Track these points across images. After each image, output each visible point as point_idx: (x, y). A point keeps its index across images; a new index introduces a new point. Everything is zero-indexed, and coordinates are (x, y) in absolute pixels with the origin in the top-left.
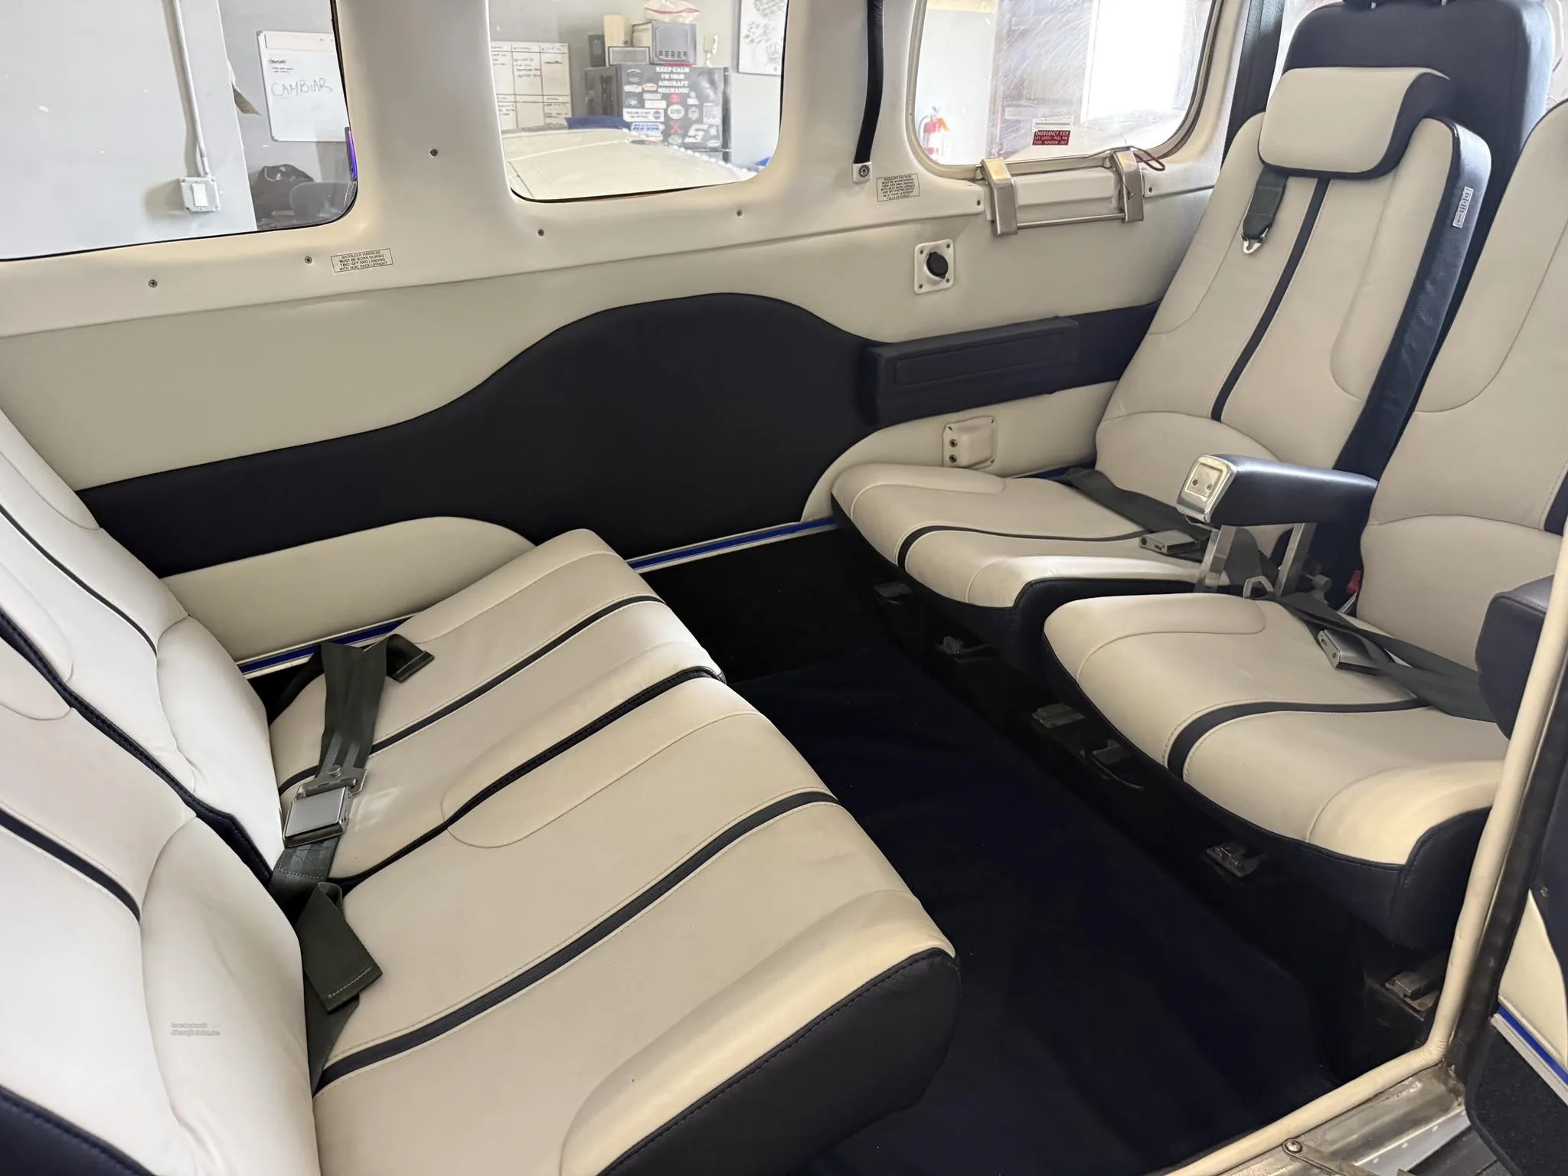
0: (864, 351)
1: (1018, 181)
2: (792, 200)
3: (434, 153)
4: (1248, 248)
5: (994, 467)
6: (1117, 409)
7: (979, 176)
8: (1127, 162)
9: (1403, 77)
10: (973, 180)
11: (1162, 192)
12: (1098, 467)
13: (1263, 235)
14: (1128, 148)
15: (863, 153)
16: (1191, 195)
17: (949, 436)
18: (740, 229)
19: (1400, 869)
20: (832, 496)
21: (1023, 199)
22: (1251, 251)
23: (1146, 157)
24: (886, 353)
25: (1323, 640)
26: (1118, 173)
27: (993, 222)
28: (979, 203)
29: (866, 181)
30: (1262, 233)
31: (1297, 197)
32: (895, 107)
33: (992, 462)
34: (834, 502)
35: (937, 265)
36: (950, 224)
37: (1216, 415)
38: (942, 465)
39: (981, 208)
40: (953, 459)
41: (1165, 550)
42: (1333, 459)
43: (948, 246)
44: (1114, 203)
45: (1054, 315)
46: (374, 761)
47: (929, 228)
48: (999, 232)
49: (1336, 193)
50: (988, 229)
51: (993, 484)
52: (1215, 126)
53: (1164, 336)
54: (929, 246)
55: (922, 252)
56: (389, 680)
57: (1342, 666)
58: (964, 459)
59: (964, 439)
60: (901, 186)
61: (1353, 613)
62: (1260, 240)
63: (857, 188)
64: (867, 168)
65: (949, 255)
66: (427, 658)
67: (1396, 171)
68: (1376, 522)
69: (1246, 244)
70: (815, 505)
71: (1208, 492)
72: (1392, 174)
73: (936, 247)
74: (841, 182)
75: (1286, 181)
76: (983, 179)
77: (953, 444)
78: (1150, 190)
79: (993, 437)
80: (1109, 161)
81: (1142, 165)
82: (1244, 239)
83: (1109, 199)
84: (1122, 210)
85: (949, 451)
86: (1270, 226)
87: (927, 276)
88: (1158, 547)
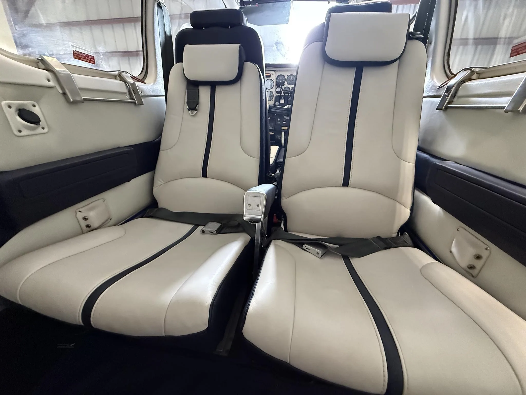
4: (192, 113)
5: (112, 222)
6: (158, 182)
8: (127, 79)
9: (235, 47)
10: (39, 67)
11: (146, 94)
12: (161, 205)
13: (197, 108)
14: (125, 72)
17: (80, 216)
21: (79, 84)
22: (194, 114)
23: (134, 78)
25: (307, 248)
26: (126, 83)
27: (64, 93)
28: (48, 81)
30: (196, 107)
31: (204, 94)
33: (111, 219)
35: (28, 116)
37: (204, 175)
38: (83, 233)
39: (52, 84)
40: (88, 226)
41: (215, 233)
43: (34, 106)
44: (128, 95)
45: (117, 147)
47: (9, 90)
48: (71, 100)
49: (219, 91)
53: (168, 150)
54: (15, 103)
55: (10, 107)
57: (322, 257)
58: (95, 224)
59: (90, 214)
62: (196, 110)
65: (37, 111)
67: (241, 80)
68: (285, 198)
69: (190, 112)
71: (257, 207)
72: (239, 81)
73: (23, 105)
75: (198, 88)
76: (46, 68)
77: (85, 219)
78: (142, 93)
79: (107, 209)
81: (135, 81)
82: (189, 110)
83: (126, 93)
84: (133, 99)
85: (84, 224)
86: (198, 104)
87: (20, 122)
88: (211, 232)
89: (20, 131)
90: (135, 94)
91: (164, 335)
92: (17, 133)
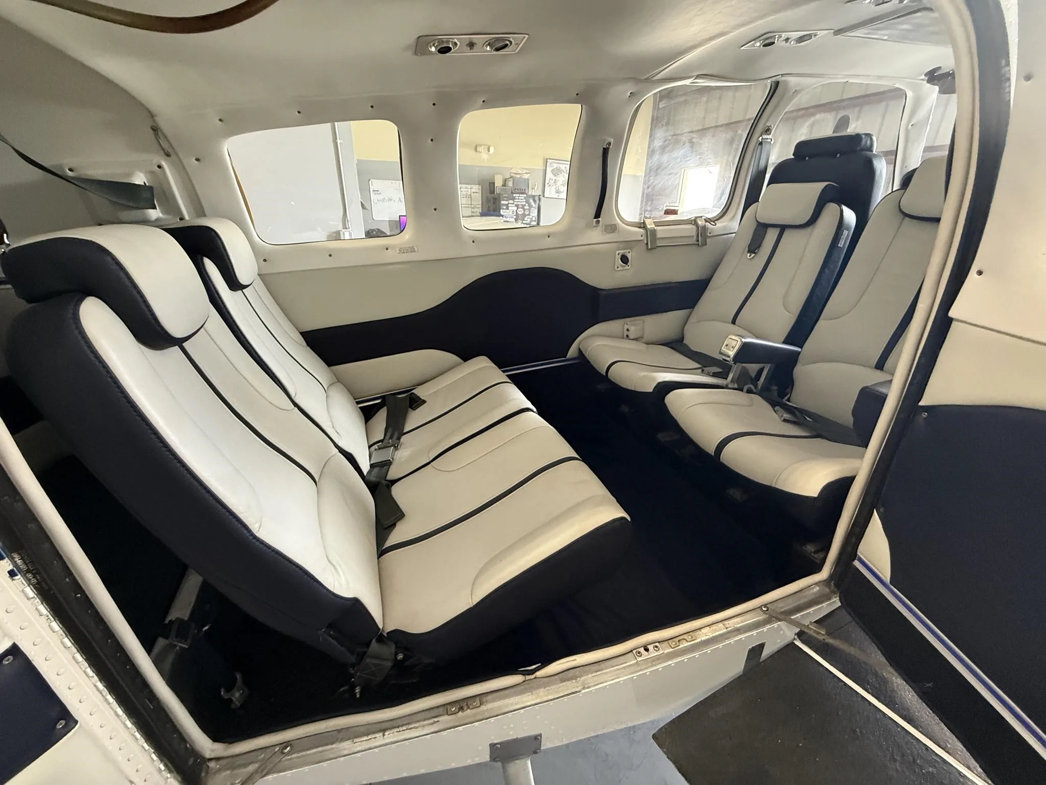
0: (594, 292)
1: (659, 228)
2: (570, 232)
3: (435, 209)
4: (750, 256)
5: (643, 340)
6: (693, 319)
7: (642, 226)
8: (700, 223)
9: (820, 186)
10: (640, 227)
11: (715, 234)
12: (685, 342)
13: (756, 251)
14: (701, 217)
15: (598, 215)
16: (726, 236)
17: (626, 327)
18: (549, 243)
19: (815, 498)
20: (580, 349)
21: (659, 235)
22: (751, 257)
23: (708, 220)
24: (603, 293)
25: (777, 410)
26: (697, 226)
27: (647, 244)
28: (642, 236)
29: (598, 226)
31: (771, 236)
32: (611, 197)
33: (643, 338)
34: (580, 351)
35: (624, 259)
36: (629, 244)
37: (734, 322)
38: (623, 338)
39: (642, 238)
40: (627, 336)
41: (711, 374)
42: (783, 339)
43: (629, 252)
44: (695, 238)
45: (669, 281)
46: (404, 439)
47: (622, 245)
48: (649, 247)
49: (787, 233)
50: (645, 246)
51: (643, 347)
52: (737, 209)
53: (713, 291)
54: (622, 252)
55: (619, 254)
56: (409, 409)
57: (785, 421)
58: (631, 337)
59: (632, 328)
60: (612, 228)
61: (789, 400)
62: (755, 253)
63: (594, 229)
64: (599, 221)
65: (629, 256)
66: (424, 402)
67: (815, 224)
68: (800, 364)
69: (749, 254)
70: (572, 352)
71: (732, 349)
72: (813, 225)
73: (624, 252)
74: (589, 226)
75: (767, 229)
76: (644, 227)
77: (628, 330)
78: (710, 233)
79: (643, 329)
80: (694, 222)
81: (707, 223)
82: (748, 252)
83: (693, 236)
84: (698, 241)
85: (626, 333)
86: (759, 247)
87: (620, 264)
88: (708, 373)
89: (618, 268)
90: (701, 236)
91: (633, 389)
92: (616, 268)
